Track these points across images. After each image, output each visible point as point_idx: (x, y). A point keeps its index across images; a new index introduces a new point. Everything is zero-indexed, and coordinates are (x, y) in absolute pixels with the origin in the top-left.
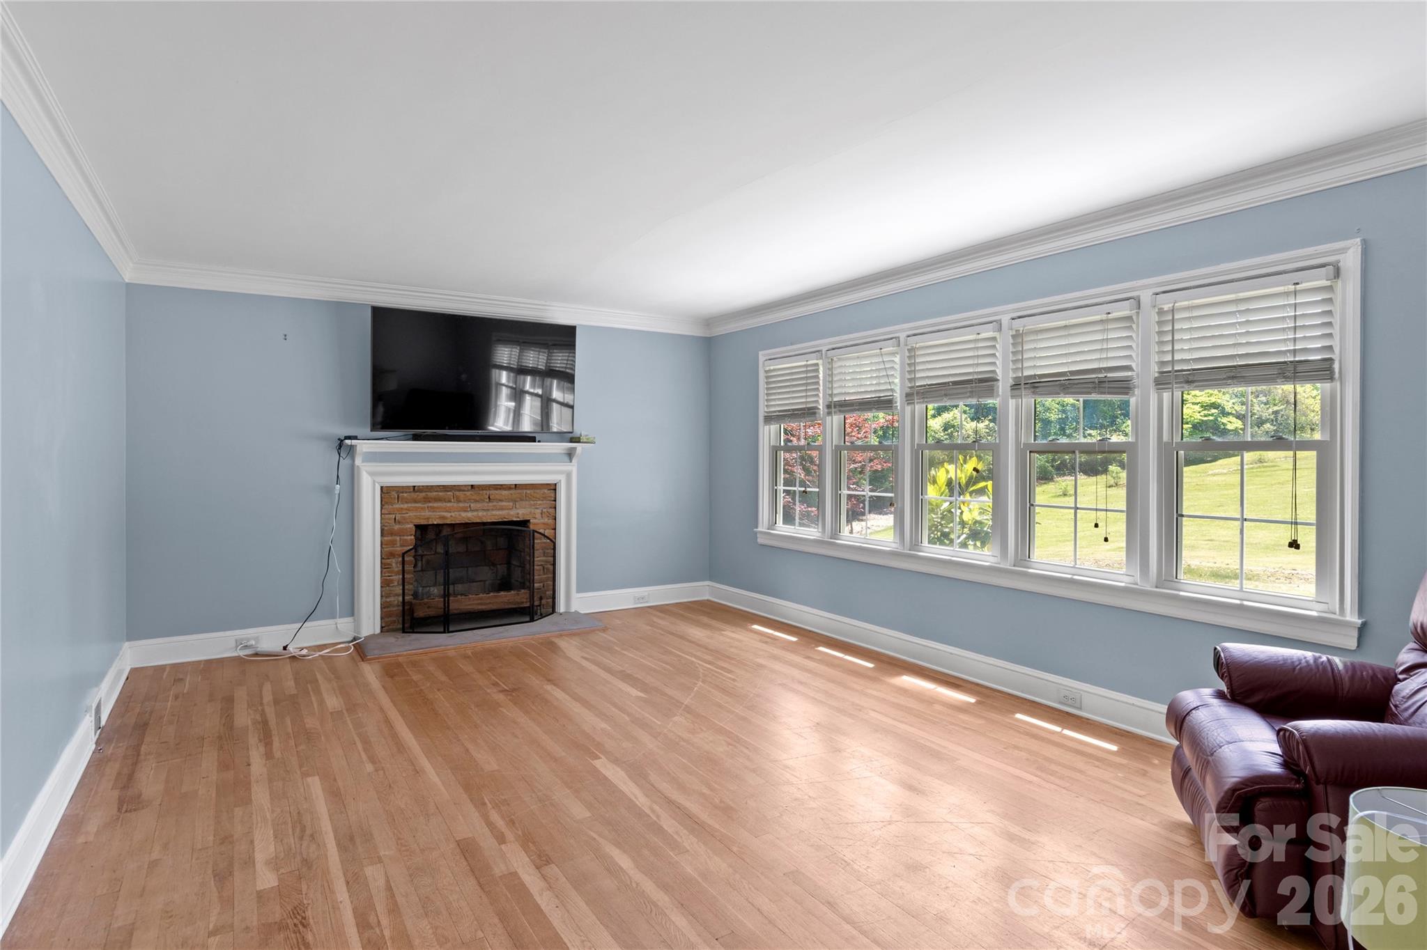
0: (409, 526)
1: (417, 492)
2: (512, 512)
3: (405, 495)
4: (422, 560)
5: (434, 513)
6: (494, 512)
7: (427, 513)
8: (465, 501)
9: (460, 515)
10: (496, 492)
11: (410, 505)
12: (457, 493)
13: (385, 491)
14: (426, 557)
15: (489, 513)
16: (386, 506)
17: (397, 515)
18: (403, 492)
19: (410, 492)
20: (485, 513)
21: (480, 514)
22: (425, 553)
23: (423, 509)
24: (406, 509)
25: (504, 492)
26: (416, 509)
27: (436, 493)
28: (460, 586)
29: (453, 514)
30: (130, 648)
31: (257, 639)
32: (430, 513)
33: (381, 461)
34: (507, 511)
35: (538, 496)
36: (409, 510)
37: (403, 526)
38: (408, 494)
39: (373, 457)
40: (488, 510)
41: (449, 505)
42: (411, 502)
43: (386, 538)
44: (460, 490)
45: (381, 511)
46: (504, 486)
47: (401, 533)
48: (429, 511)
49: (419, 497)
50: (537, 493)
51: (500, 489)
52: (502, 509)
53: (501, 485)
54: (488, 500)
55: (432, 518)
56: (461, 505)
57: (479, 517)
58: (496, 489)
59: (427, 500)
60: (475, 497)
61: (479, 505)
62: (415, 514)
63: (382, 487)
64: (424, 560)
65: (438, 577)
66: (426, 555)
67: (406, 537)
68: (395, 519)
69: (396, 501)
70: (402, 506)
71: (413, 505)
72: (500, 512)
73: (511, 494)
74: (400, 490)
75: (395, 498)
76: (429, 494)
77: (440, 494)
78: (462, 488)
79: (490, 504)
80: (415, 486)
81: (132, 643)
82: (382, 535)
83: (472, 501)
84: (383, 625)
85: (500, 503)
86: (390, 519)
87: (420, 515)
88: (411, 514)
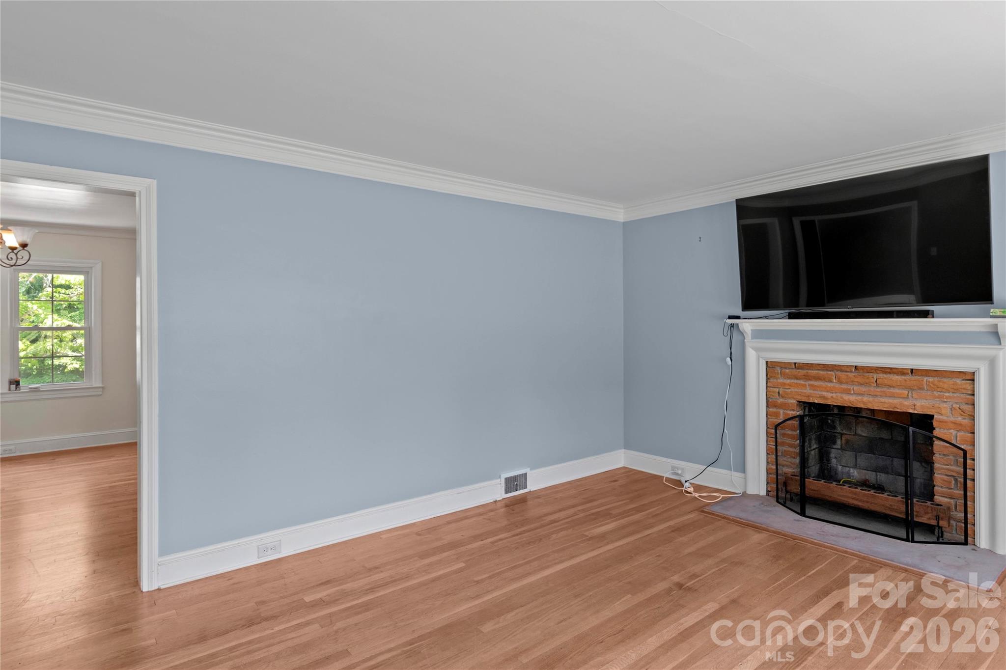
0: (792, 401)
1: (798, 369)
2: (906, 403)
3: (787, 371)
4: (841, 439)
5: (816, 392)
6: (883, 400)
7: (808, 391)
8: (847, 383)
9: (842, 398)
10: (885, 375)
11: (792, 381)
12: (839, 373)
13: (771, 366)
14: (845, 436)
15: (876, 400)
16: (772, 380)
17: (780, 389)
18: (786, 368)
19: (792, 368)
20: (871, 399)
21: (865, 399)
22: (844, 432)
23: (804, 386)
24: (788, 385)
25: (896, 378)
26: (797, 385)
27: (817, 372)
28: (883, 475)
29: (834, 395)
30: (624, 453)
31: (683, 469)
32: (812, 392)
33: (767, 338)
34: (900, 400)
35: (945, 386)
36: (791, 386)
37: (786, 401)
38: (790, 370)
39: (759, 334)
40: (876, 396)
41: (830, 385)
42: (792, 379)
43: (771, 410)
44: (842, 371)
45: (767, 384)
46: (894, 370)
47: (784, 406)
48: (810, 389)
49: (799, 374)
50: (944, 383)
51: (890, 373)
52: (893, 396)
53: (891, 369)
54: (875, 385)
55: (812, 397)
56: (844, 386)
57: (864, 403)
58: (885, 373)
59: (807, 377)
60: (859, 379)
61: (863, 389)
62: (796, 390)
63: (767, 362)
64: (843, 439)
65: (858, 460)
66: (846, 434)
67: (789, 412)
68: (779, 392)
69: (780, 376)
70: (785, 381)
71: (796, 381)
72: (891, 400)
73: (905, 380)
74: (784, 365)
75: (778, 373)
76: (809, 371)
77: (821, 372)
78: (843, 368)
79: (879, 390)
80: (795, 363)
81: (626, 450)
82: (767, 406)
83: (857, 383)
84: (769, 489)
85: (892, 390)
86: (773, 392)
87: (802, 392)
88: (793, 390)
